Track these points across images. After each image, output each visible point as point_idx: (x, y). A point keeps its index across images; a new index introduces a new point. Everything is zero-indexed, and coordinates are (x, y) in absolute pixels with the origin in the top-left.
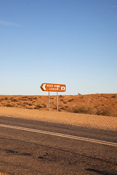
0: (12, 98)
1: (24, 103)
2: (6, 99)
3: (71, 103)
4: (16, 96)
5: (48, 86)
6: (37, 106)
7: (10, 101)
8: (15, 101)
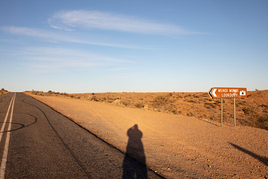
0: (194, 95)
1: (205, 99)
2: (189, 96)
3: (249, 98)
4: (197, 93)
5: (219, 91)
6: (216, 102)
7: (193, 97)
8: (197, 97)
